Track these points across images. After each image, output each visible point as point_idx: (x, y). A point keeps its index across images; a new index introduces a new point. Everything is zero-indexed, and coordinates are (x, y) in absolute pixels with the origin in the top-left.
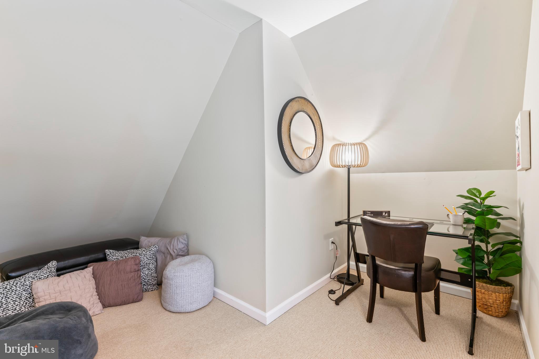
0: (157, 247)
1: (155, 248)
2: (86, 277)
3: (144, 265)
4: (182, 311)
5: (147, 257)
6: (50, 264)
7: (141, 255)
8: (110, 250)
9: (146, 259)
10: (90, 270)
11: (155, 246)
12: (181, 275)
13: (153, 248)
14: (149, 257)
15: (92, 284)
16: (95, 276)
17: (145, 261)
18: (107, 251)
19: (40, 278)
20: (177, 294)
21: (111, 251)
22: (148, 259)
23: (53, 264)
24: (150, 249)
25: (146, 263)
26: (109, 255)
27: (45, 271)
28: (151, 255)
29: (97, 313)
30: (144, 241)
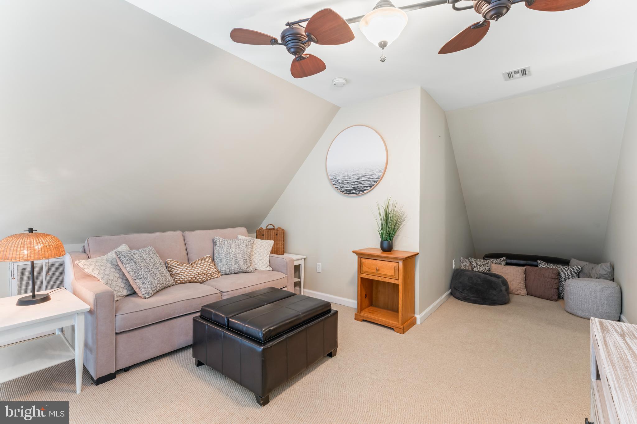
0: (579, 268)
1: (577, 268)
2: (519, 271)
3: (564, 278)
4: (574, 314)
5: (568, 273)
6: (502, 259)
7: (563, 270)
8: (541, 260)
9: (567, 274)
10: (524, 268)
11: (578, 267)
12: (575, 285)
13: (575, 268)
14: (570, 274)
15: (522, 276)
16: (525, 273)
17: (566, 276)
18: (539, 261)
19: (495, 263)
20: (570, 298)
21: (542, 262)
22: (569, 274)
23: (504, 259)
24: (572, 268)
25: (566, 277)
26: (539, 263)
27: (499, 261)
28: (572, 272)
29: (523, 294)
30: (573, 261)
